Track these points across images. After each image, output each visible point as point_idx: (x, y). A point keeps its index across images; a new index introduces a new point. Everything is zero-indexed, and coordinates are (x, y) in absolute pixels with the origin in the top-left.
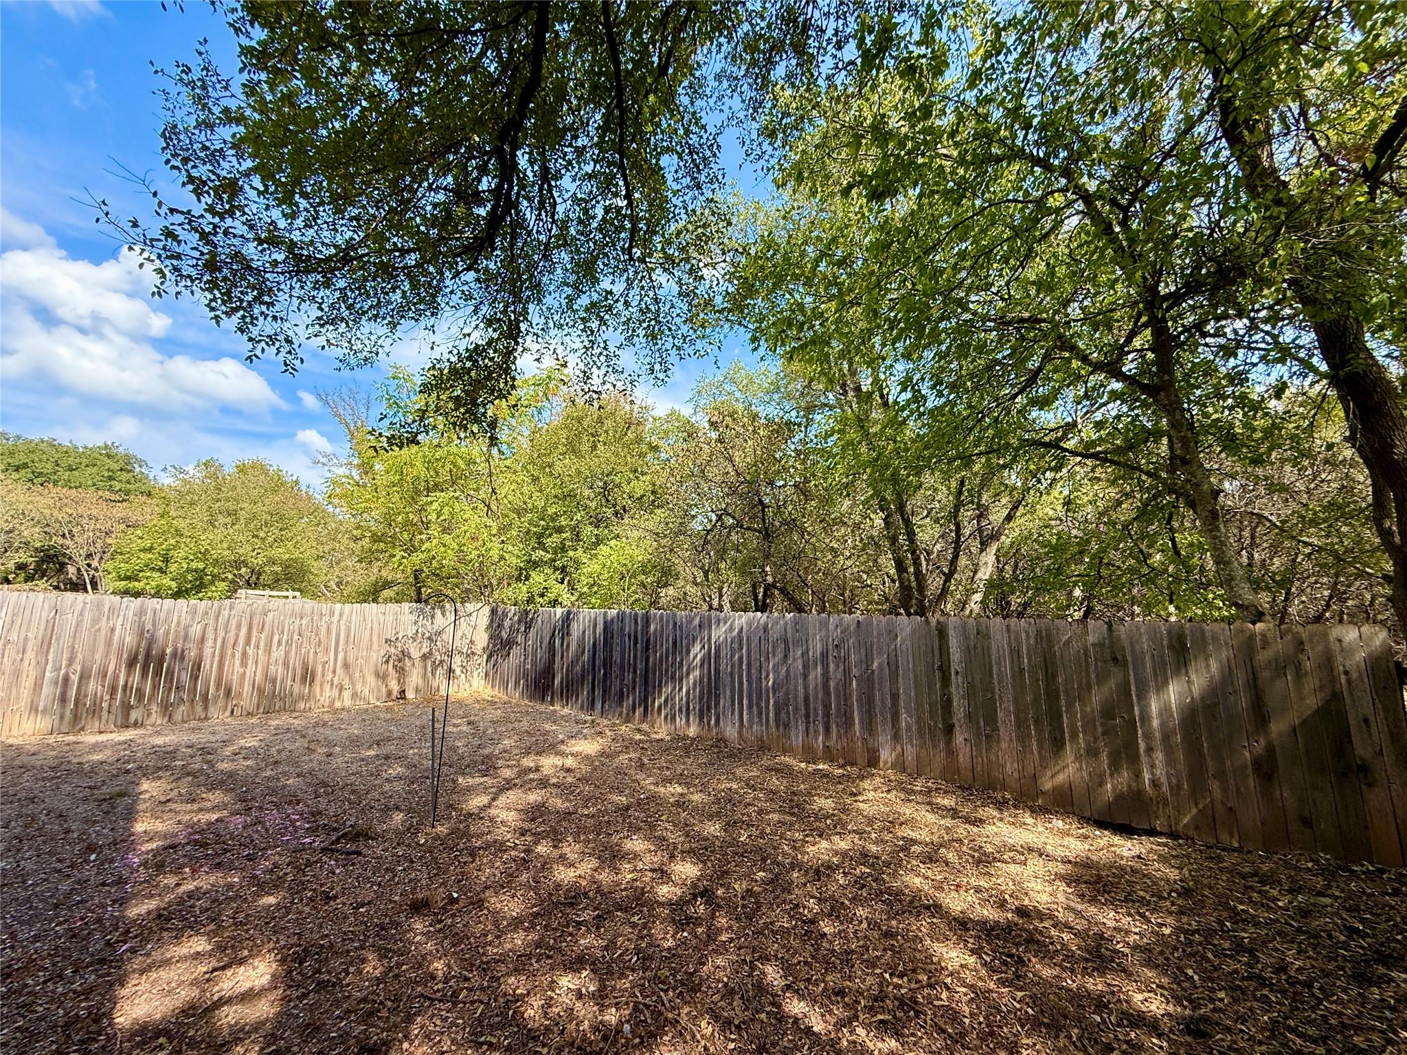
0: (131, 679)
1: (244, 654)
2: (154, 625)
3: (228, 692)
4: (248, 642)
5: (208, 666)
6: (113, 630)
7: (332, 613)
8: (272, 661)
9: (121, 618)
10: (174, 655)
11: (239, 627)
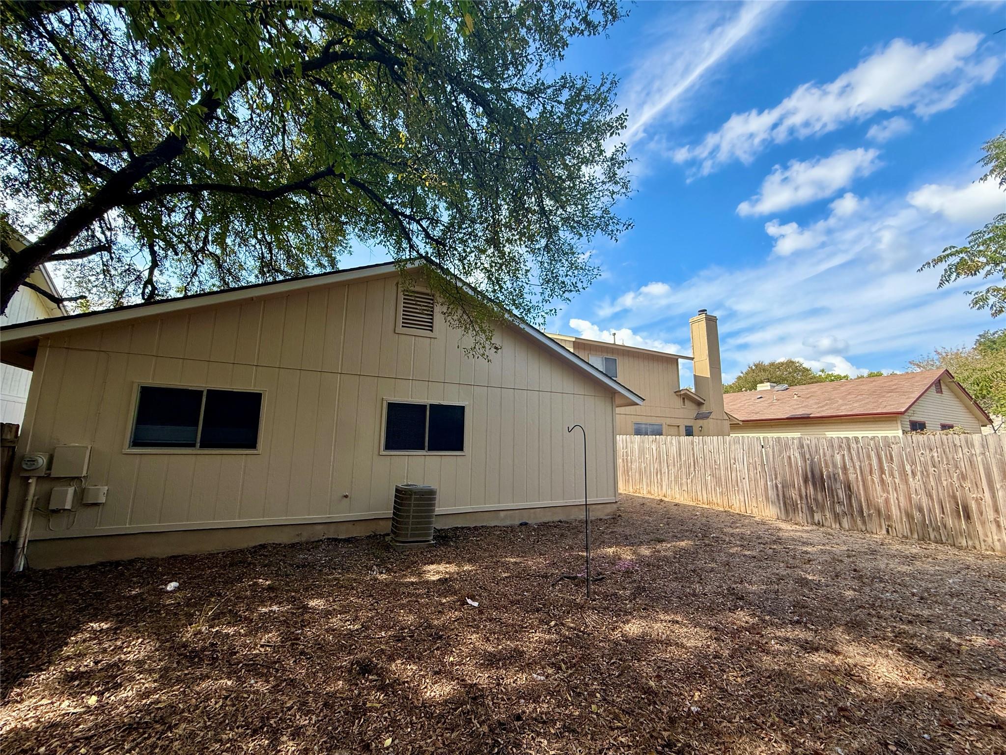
0: (808, 491)
1: (882, 481)
2: (810, 455)
3: (879, 512)
4: (882, 472)
5: (855, 488)
6: (790, 457)
7: (970, 445)
8: (913, 491)
9: (792, 450)
10: (829, 477)
11: (869, 457)
